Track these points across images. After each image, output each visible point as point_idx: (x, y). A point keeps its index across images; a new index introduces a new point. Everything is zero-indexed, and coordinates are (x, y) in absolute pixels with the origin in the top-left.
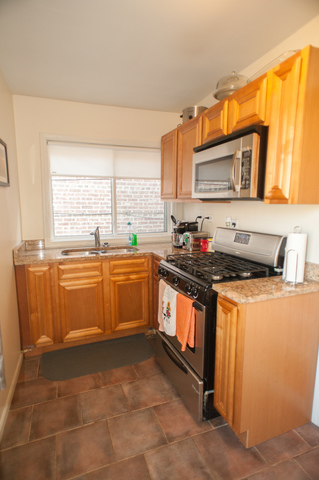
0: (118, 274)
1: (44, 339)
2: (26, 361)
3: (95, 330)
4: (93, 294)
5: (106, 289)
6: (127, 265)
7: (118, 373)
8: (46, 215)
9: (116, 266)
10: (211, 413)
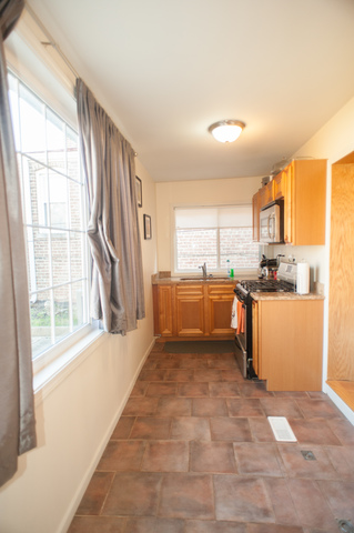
0: (214, 294)
1: (166, 332)
2: (157, 344)
3: (198, 331)
4: (198, 306)
5: (206, 304)
6: (221, 289)
7: (207, 355)
8: (172, 255)
9: (212, 289)
10: (252, 374)
